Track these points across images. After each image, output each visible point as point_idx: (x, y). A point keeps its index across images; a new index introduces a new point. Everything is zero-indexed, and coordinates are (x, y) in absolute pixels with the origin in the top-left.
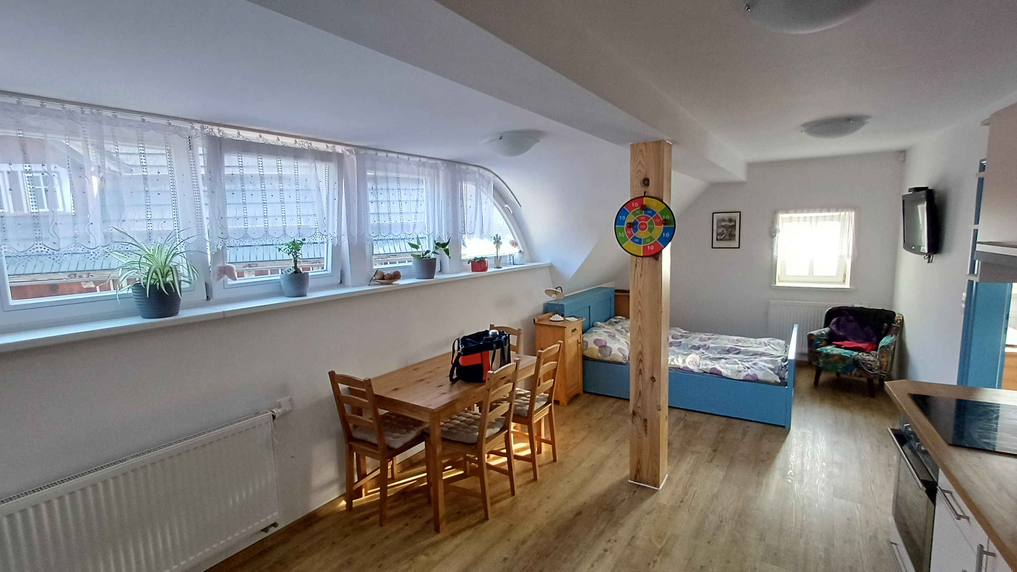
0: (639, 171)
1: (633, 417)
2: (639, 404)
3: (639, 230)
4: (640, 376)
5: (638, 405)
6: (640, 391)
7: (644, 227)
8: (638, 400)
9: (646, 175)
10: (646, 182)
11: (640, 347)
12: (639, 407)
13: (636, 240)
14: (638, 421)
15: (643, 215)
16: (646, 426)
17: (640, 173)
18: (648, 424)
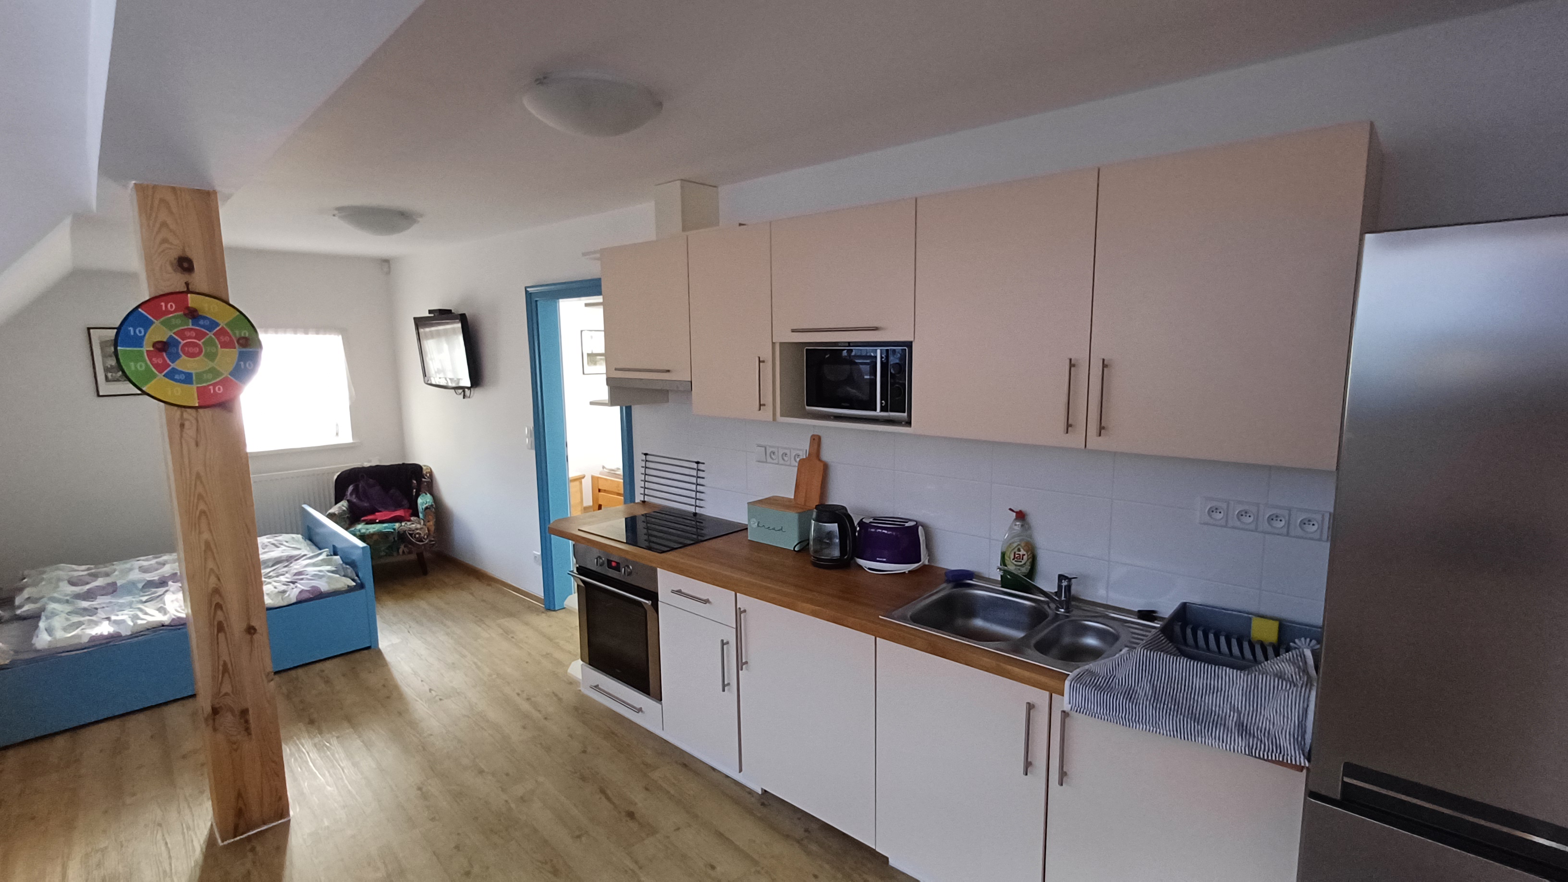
0: (165, 241)
1: (214, 720)
2: (227, 688)
3: (184, 357)
4: (221, 635)
5: (224, 691)
6: (225, 664)
7: (197, 350)
8: (221, 683)
9: (184, 250)
10: (186, 265)
11: (213, 580)
12: (226, 694)
13: (177, 377)
14: (228, 720)
15: (191, 326)
16: (247, 722)
17: (166, 245)
18: (251, 717)
